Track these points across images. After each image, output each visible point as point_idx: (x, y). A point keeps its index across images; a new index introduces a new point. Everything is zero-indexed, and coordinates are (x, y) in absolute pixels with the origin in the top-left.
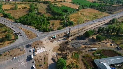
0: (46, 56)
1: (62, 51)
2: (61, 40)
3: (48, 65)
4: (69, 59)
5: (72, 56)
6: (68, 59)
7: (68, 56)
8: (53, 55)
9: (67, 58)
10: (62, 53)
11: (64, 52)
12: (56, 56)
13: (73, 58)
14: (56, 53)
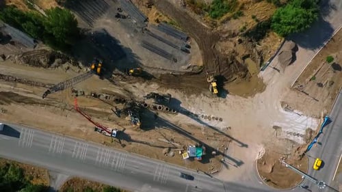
0: (298, 87)
1: (240, 61)
2: (188, 114)
3: (318, 51)
4: (254, 17)
5: (235, 18)
6: (257, 21)
7: (245, 28)
8: (278, 73)
9: (256, 24)
10: (248, 56)
11: (237, 54)
12: (275, 61)
13: (242, 8)
14: (262, 74)
